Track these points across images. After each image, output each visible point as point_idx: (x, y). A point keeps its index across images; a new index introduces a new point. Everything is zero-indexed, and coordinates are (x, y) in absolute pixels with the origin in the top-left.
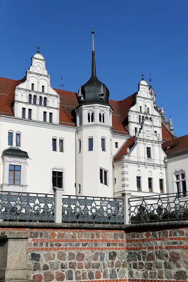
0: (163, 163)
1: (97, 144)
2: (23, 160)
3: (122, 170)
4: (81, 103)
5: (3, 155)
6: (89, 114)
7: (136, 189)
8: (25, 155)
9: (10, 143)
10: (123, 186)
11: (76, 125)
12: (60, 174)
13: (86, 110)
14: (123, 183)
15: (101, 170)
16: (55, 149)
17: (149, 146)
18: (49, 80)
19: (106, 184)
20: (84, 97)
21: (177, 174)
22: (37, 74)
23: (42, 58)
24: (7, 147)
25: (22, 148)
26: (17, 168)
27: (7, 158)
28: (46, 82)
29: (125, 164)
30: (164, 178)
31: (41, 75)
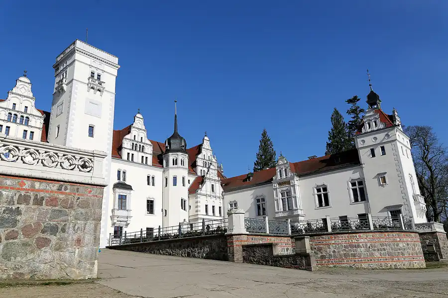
0: (221, 196)
1: (179, 181)
2: (128, 191)
3: (196, 200)
4: (168, 151)
5: (114, 188)
6: (173, 159)
7: (205, 214)
8: (129, 188)
9: (119, 179)
10: (197, 211)
11: (163, 167)
12: (152, 202)
13: (172, 157)
14: (196, 209)
15: (182, 200)
16: (148, 184)
17: (213, 184)
18: (146, 134)
19: (185, 210)
20: (170, 147)
21: (231, 203)
22: (138, 129)
23: (141, 117)
24: (117, 181)
25: (127, 182)
26: (124, 198)
27: (117, 190)
28: (143, 134)
29: (198, 196)
30: (222, 206)
31: (141, 129)
